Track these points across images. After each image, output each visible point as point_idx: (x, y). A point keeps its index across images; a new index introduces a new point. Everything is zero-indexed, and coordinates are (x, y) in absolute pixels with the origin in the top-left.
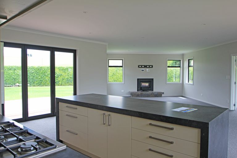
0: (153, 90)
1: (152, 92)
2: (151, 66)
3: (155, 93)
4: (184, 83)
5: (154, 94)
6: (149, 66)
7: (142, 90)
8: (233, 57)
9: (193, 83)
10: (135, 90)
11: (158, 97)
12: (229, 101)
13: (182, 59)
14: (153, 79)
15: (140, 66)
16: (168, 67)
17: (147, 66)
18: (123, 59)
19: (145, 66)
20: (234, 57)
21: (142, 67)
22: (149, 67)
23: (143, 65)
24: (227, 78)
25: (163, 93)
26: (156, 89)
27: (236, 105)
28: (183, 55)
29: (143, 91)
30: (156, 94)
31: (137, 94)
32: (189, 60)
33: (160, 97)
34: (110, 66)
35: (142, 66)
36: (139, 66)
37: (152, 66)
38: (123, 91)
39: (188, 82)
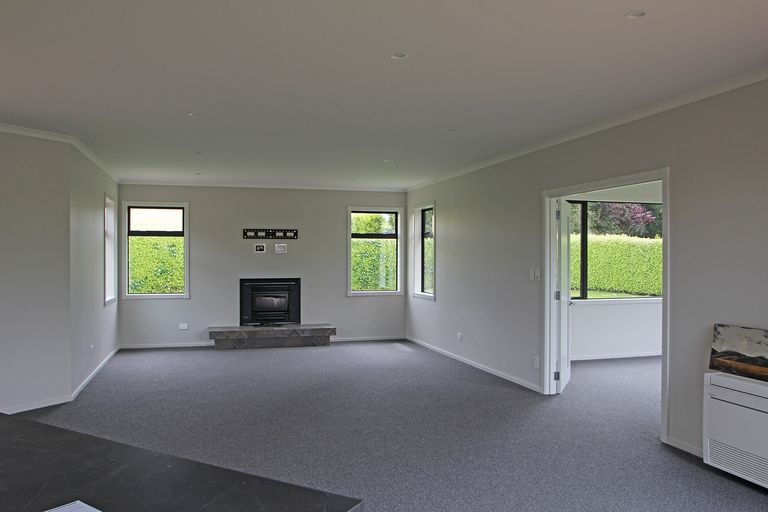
0: (298, 321)
1: (295, 327)
2: (291, 231)
3: (303, 331)
4: (410, 293)
5: (299, 337)
6: (285, 232)
7: (257, 321)
8: (547, 199)
9: (435, 294)
10: (233, 322)
11: (315, 345)
12: (541, 359)
13: (403, 209)
14: (298, 281)
15: (249, 234)
16: (355, 236)
17: (278, 234)
18: (185, 205)
19: (271, 234)
20: (554, 200)
21: (256, 237)
22: (285, 237)
23: (260, 230)
24: (532, 278)
25: (333, 331)
26: (310, 318)
27: (561, 376)
28: (405, 194)
29: (262, 325)
30: (306, 334)
31: (235, 337)
32: (423, 211)
33: (324, 345)
34: (132, 233)
35: (256, 231)
36: (245, 234)
37: (296, 234)
38: (184, 326)
39: (423, 291)
